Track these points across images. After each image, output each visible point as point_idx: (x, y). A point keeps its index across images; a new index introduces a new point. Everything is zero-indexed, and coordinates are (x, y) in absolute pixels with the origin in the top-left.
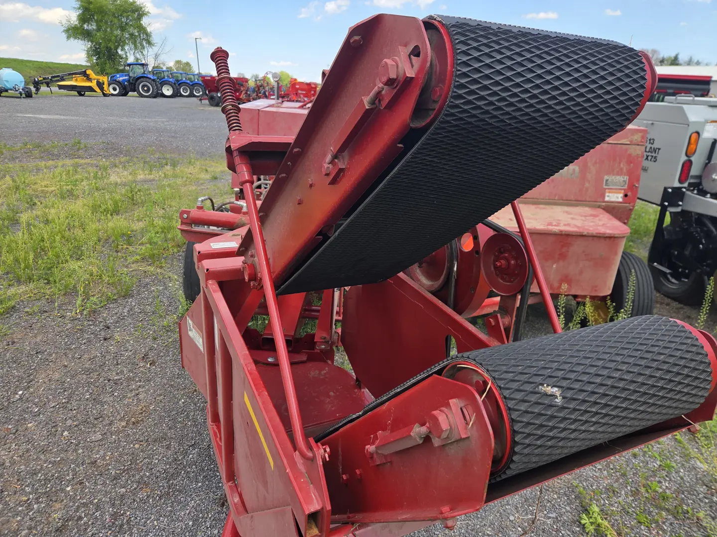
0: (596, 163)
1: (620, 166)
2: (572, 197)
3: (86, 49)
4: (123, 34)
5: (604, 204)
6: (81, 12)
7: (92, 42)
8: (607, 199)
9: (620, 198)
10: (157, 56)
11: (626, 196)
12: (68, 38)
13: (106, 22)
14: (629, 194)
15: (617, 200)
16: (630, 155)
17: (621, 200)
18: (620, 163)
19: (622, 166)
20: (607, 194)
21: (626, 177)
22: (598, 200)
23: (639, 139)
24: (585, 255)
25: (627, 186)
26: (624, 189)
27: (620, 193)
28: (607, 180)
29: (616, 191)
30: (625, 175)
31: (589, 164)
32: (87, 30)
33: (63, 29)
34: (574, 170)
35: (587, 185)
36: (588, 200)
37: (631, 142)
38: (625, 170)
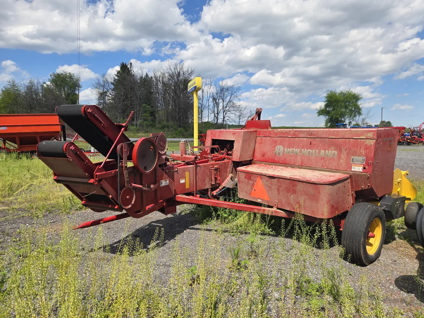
0: (346, 149)
1: (360, 151)
2: (333, 168)
3: (326, 120)
4: (346, 111)
5: (351, 172)
6: (327, 102)
7: (329, 116)
8: (353, 169)
9: (360, 169)
10: (363, 120)
11: (364, 168)
12: (319, 115)
13: (338, 106)
14: (367, 167)
15: (359, 171)
16: (366, 145)
17: (361, 171)
18: (360, 149)
19: (361, 151)
20: (353, 167)
21: (364, 157)
22: (348, 170)
23: (372, 136)
24: (304, 192)
25: (365, 162)
26: (363, 165)
27: (361, 166)
28: (353, 159)
29: (359, 165)
30: (363, 156)
31: (343, 150)
32: (328, 111)
33: (317, 111)
34: (334, 153)
35: (341, 161)
36: (342, 169)
37: (367, 137)
38: (363, 153)
